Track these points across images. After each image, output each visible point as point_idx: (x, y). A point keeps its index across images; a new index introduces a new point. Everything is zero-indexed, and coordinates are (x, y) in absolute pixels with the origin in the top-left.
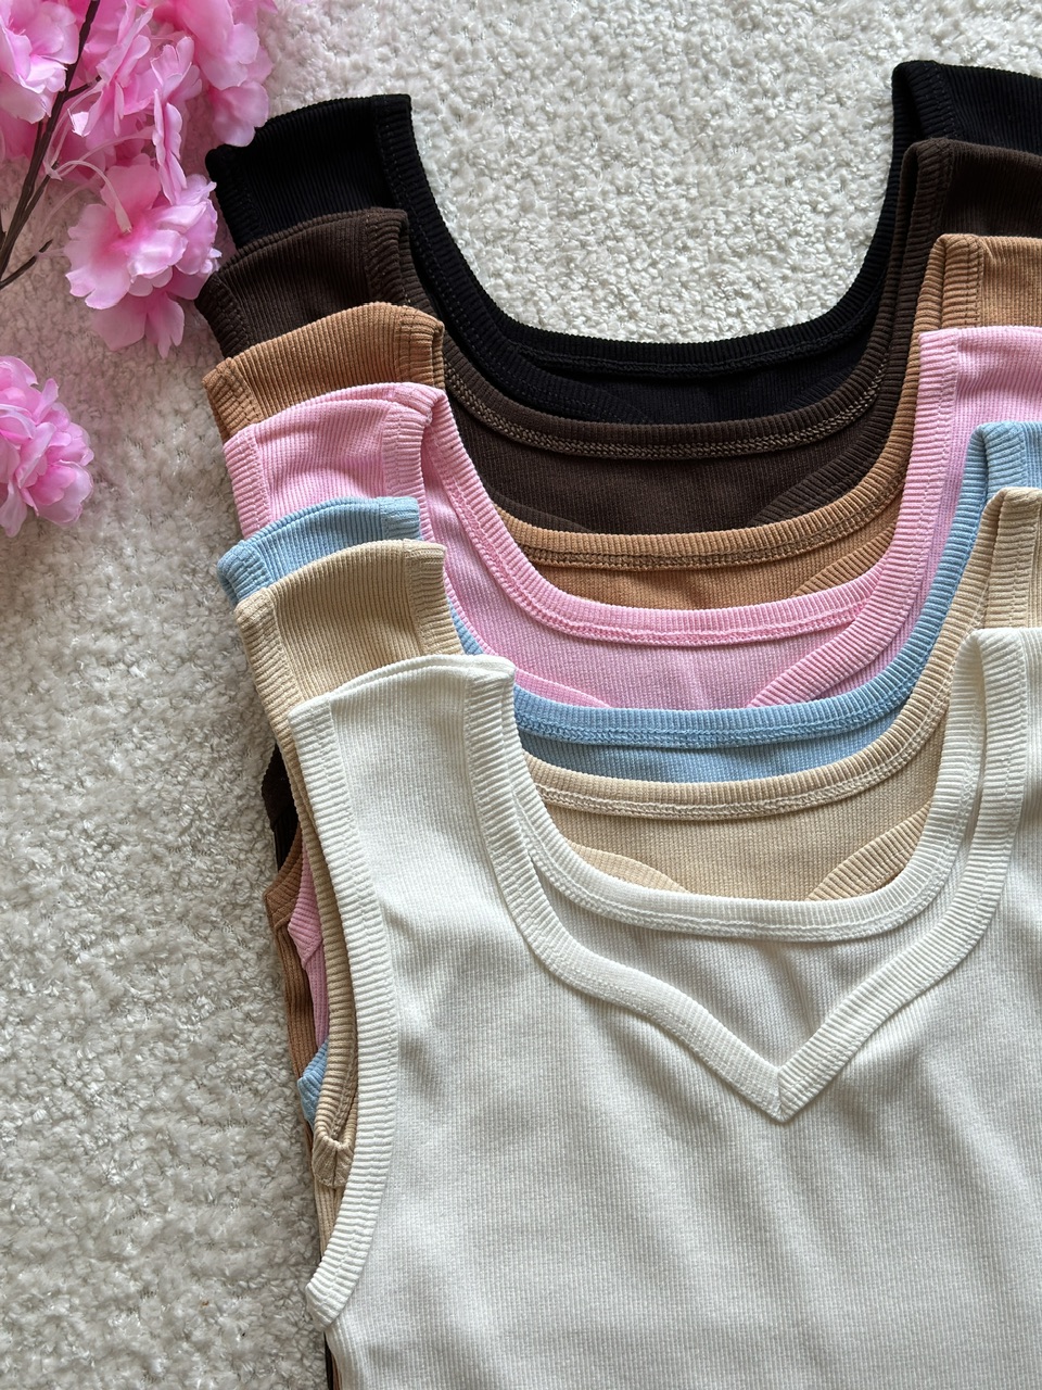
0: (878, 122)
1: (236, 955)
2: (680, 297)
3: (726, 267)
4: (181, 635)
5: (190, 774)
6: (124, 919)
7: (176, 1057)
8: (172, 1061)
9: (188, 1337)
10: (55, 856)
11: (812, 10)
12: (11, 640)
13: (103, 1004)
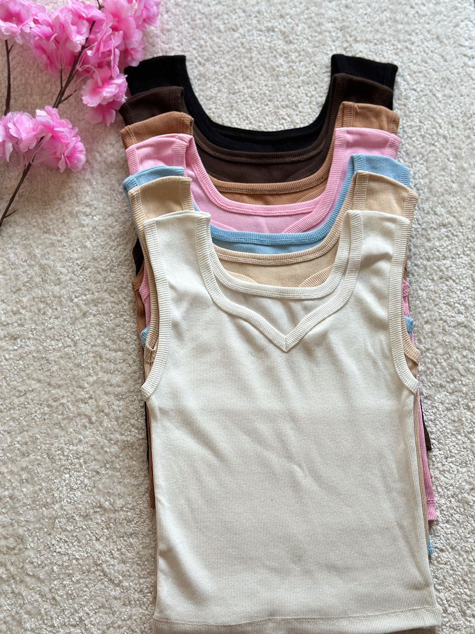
0: (326, 72)
1: (122, 302)
2: (265, 119)
3: (279, 110)
4: (109, 208)
5: (110, 249)
6: (88, 290)
7: (103, 330)
8: (101, 332)
9: (103, 411)
10: (68, 271)
11: (308, 39)
12: (57, 207)
13: (81, 314)
